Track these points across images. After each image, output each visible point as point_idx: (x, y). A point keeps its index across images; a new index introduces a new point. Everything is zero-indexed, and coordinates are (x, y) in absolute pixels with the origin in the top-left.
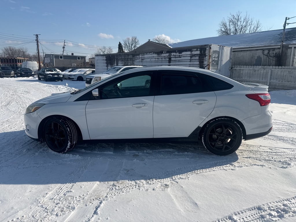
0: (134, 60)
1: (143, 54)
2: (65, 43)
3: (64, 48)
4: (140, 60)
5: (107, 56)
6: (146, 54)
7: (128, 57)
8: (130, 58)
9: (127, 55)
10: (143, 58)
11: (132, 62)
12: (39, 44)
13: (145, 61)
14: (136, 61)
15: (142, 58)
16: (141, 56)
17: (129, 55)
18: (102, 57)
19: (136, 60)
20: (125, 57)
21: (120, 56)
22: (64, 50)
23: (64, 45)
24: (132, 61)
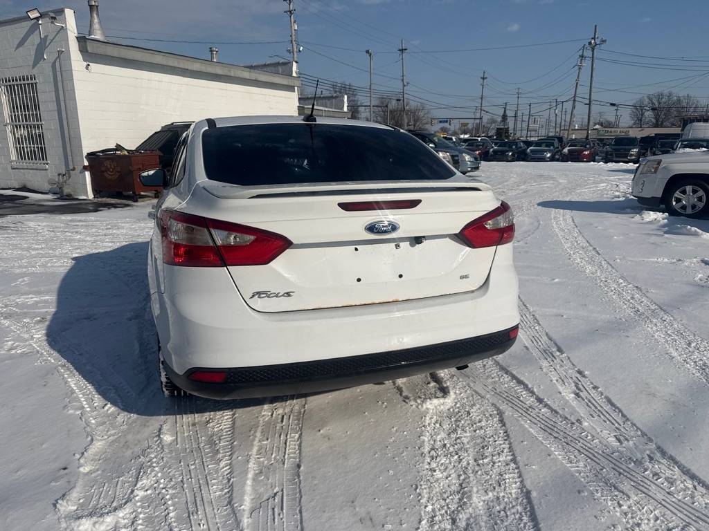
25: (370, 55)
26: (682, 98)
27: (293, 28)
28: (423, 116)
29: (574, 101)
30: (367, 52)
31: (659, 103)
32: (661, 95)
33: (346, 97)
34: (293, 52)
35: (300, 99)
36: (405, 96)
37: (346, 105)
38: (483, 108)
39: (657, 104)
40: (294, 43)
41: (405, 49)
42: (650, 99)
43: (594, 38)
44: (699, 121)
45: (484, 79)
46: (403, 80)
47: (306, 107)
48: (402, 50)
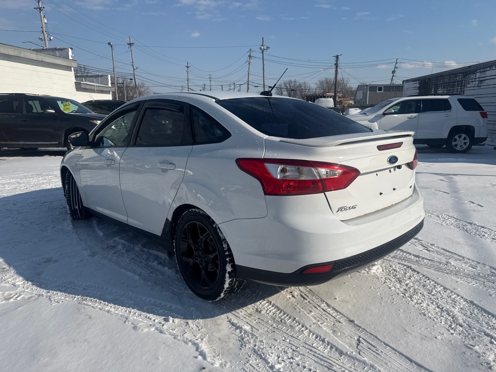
0: (465, 84)
1: (484, 70)
2: (396, 63)
3: (394, 72)
4: (477, 82)
5: (421, 81)
6: (488, 69)
7: (455, 79)
8: (458, 81)
9: (455, 74)
10: (483, 79)
11: (461, 89)
12: (339, 70)
13: (486, 84)
14: (468, 86)
15: (481, 79)
16: (478, 75)
17: (457, 74)
18: (414, 83)
19: (469, 84)
20: (450, 78)
21: (442, 78)
22: (393, 76)
23: (395, 67)
24: (461, 86)
25: (111, 46)
26: (301, 84)
27: (43, 21)
28: (144, 91)
29: (248, 84)
30: (109, 44)
31: (290, 87)
32: (290, 82)
33: (109, 76)
34: (45, 40)
35: (76, 77)
36: (135, 76)
37: (110, 82)
38: (189, 87)
39: (289, 87)
40: (45, 33)
41: (133, 44)
42: (285, 84)
43: (263, 45)
44: (321, 97)
45: (188, 67)
46: (133, 66)
47: (82, 83)
48: (130, 44)
